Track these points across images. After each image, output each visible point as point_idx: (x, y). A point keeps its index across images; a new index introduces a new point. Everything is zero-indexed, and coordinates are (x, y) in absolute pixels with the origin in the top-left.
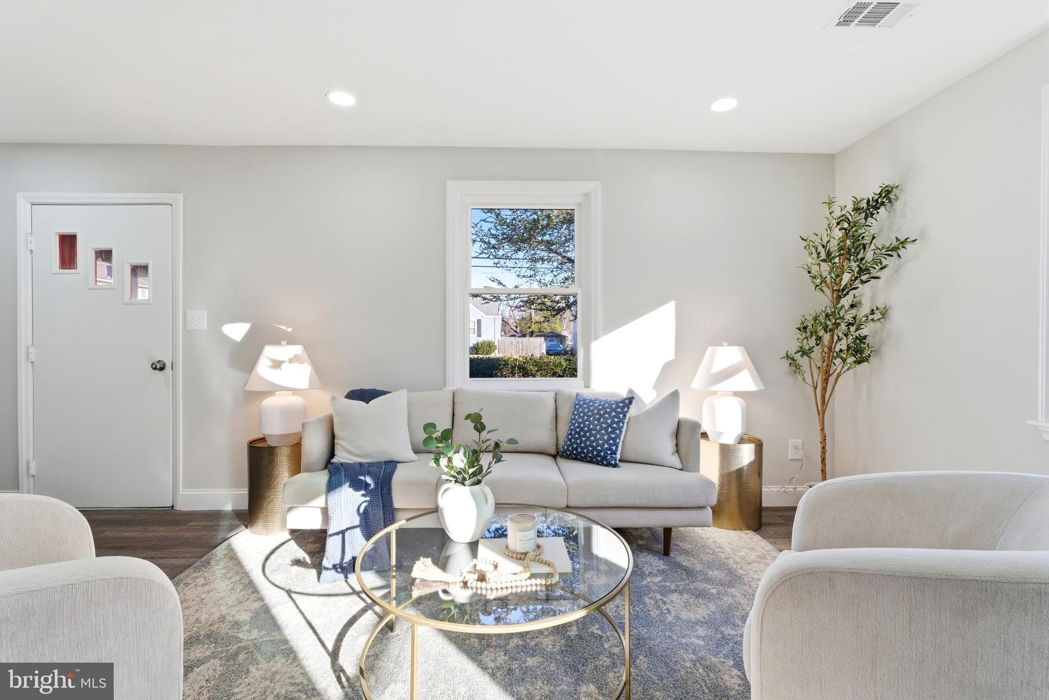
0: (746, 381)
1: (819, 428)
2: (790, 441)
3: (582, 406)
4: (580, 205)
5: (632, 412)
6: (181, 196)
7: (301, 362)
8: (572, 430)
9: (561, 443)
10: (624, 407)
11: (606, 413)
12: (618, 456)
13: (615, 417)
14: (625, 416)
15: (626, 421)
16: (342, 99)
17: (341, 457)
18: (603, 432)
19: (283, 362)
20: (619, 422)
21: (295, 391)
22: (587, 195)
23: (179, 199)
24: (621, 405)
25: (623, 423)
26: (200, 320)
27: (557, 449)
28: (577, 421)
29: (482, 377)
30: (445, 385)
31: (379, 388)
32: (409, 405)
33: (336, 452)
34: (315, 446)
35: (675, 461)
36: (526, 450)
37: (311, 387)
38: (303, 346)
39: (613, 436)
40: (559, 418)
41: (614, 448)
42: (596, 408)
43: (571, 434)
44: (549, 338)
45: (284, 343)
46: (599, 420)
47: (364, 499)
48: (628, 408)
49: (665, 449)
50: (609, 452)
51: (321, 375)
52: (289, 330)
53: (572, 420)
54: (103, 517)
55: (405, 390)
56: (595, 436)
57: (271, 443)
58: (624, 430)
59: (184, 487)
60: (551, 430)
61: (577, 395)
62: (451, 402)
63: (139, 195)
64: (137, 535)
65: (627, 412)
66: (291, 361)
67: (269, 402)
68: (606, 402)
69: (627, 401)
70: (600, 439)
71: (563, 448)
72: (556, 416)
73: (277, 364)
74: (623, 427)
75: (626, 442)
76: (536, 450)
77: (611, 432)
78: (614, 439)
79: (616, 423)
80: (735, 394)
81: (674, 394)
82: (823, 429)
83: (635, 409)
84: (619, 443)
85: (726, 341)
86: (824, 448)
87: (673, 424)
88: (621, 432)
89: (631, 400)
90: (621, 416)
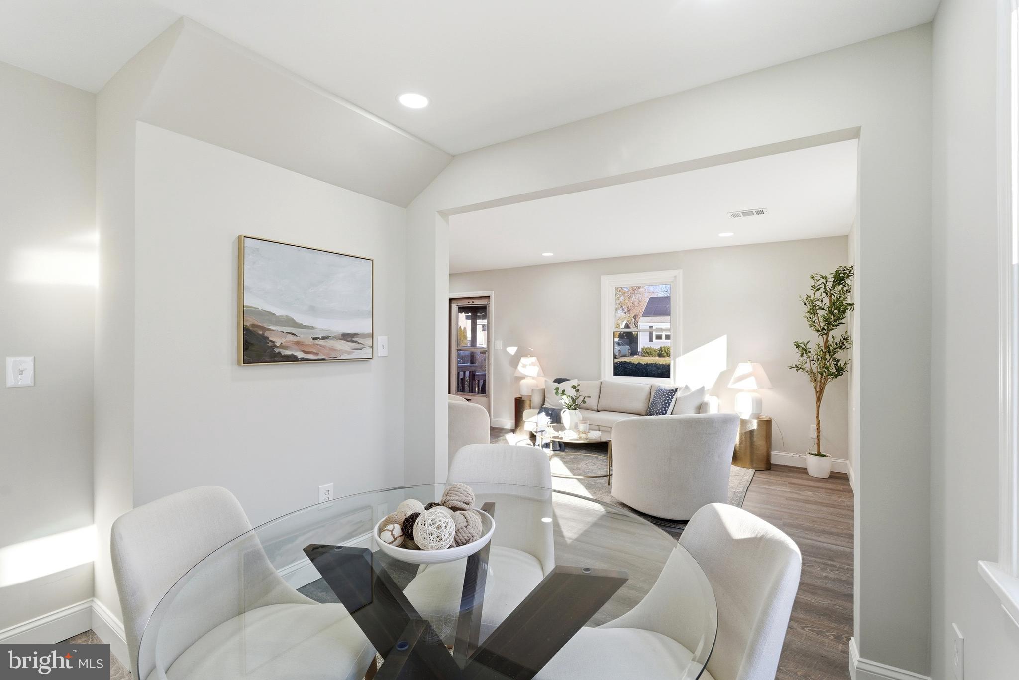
1: (815, 416)
3: (657, 391)
6: (493, 291)
7: (534, 365)
8: (652, 403)
9: (648, 409)
10: (672, 393)
13: (667, 397)
14: (672, 398)
15: (674, 400)
17: (547, 405)
18: (661, 404)
19: (527, 365)
20: (669, 400)
21: (533, 378)
23: (492, 293)
25: (671, 401)
26: (500, 345)
27: (647, 413)
29: (634, 376)
30: (600, 379)
31: (568, 378)
33: (545, 403)
34: (537, 400)
37: (539, 375)
38: (537, 358)
42: (661, 393)
43: (651, 405)
45: (529, 356)
46: (660, 398)
47: (550, 420)
48: (675, 393)
51: (544, 370)
52: (532, 350)
53: (653, 398)
55: (577, 379)
56: (657, 406)
57: (523, 399)
58: (672, 404)
59: (494, 417)
60: (645, 403)
61: (658, 387)
62: (599, 386)
65: (674, 395)
66: (530, 365)
67: (523, 381)
68: (666, 390)
69: (674, 390)
72: (650, 397)
73: (524, 366)
75: (674, 410)
77: (664, 405)
78: (665, 408)
79: (667, 400)
80: (754, 391)
81: (703, 388)
82: (818, 417)
83: (678, 395)
84: (667, 410)
85: (749, 360)
86: (818, 429)
87: (696, 403)
88: (669, 405)
89: (676, 390)
90: (670, 397)
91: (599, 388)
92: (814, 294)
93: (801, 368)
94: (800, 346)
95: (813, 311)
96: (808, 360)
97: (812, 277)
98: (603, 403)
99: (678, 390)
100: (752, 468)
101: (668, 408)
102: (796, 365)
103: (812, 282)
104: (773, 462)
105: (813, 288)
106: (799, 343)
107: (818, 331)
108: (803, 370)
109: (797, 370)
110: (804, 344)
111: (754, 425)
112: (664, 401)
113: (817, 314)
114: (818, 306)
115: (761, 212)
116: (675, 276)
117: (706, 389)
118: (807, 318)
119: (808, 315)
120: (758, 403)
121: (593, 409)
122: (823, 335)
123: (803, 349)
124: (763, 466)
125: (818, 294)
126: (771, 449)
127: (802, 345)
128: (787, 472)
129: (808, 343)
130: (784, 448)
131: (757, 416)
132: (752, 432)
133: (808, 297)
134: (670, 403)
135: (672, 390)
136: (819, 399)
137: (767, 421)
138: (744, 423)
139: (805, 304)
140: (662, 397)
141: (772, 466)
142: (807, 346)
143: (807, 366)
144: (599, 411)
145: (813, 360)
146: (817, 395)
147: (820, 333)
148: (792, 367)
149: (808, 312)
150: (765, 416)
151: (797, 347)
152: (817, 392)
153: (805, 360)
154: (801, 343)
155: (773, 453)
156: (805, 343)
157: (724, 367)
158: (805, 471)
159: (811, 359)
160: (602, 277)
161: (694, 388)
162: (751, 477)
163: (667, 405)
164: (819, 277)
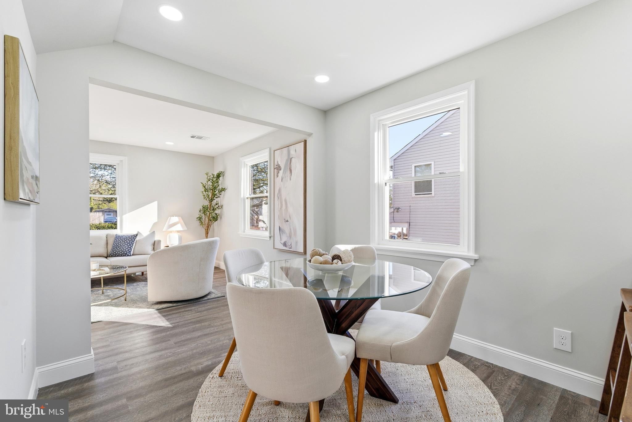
0: (179, 227)
3: (117, 237)
4: (118, 164)
5: (138, 238)
8: (113, 247)
9: (109, 251)
10: (134, 237)
11: (127, 239)
12: (132, 253)
13: (131, 240)
14: (134, 240)
15: (135, 242)
18: (126, 245)
22: (122, 161)
24: (133, 236)
25: (134, 242)
27: (107, 254)
28: (116, 243)
39: (130, 246)
40: (108, 244)
41: (130, 250)
42: (123, 238)
43: (113, 248)
44: (106, 214)
46: (124, 242)
48: (136, 237)
50: (128, 252)
53: (114, 243)
56: (123, 247)
58: (134, 245)
60: (105, 248)
61: (116, 235)
65: (135, 239)
68: (128, 236)
69: (136, 235)
70: (125, 248)
71: (110, 253)
72: (107, 243)
74: (133, 243)
75: (135, 248)
77: (129, 245)
78: (130, 248)
79: (131, 242)
81: (154, 232)
99: (138, 235)
101: (132, 247)
112: (128, 243)
136: (207, 233)
148: (198, 218)
163: (132, 245)
164: (211, 174)
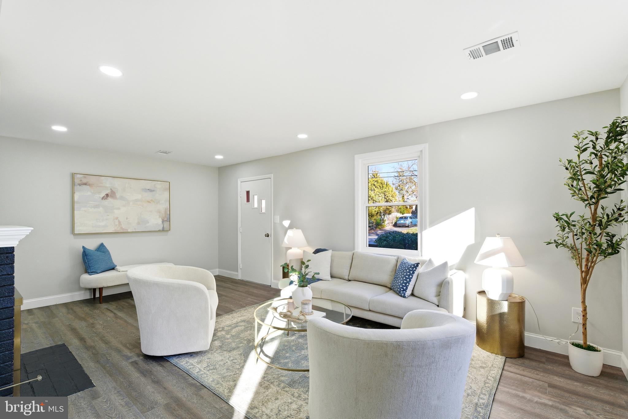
1: (580, 300)
2: (573, 308)
3: (400, 265)
6: (273, 174)
7: (300, 237)
10: (413, 268)
12: (406, 292)
13: (408, 272)
14: (413, 273)
15: (414, 275)
16: (302, 136)
20: (410, 275)
23: (272, 176)
24: (412, 266)
25: (412, 276)
26: (278, 220)
30: (352, 251)
32: (332, 256)
35: (435, 300)
36: (375, 283)
37: (303, 245)
38: (302, 231)
39: (405, 282)
45: (297, 229)
48: (416, 269)
49: (430, 292)
50: (402, 290)
52: (299, 223)
54: (253, 285)
55: (331, 250)
58: (413, 280)
59: (273, 279)
61: (403, 259)
62: (352, 257)
63: (263, 176)
64: (256, 292)
65: (415, 270)
67: (288, 252)
69: (416, 265)
76: (382, 284)
77: (405, 280)
79: (408, 276)
80: (504, 268)
81: (445, 264)
82: (584, 302)
83: (420, 270)
84: (408, 286)
85: (498, 234)
86: (584, 316)
87: (439, 279)
88: (410, 281)
89: (418, 264)
90: (411, 272)
91: (351, 259)
92: (579, 156)
93: (561, 244)
94: (561, 219)
95: (576, 177)
96: (571, 235)
97: (576, 137)
98: (355, 273)
99: (420, 265)
100: (502, 355)
101: (409, 284)
102: (555, 241)
103: (575, 142)
104: (526, 344)
105: (577, 149)
106: (560, 214)
107: (584, 200)
108: (564, 245)
109: (557, 246)
110: (567, 216)
111: (505, 307)
112: (405, 276)
113: (583, 180)
114: (585, 170)
115: (508, 43)
116: (421, 151)
117: (449, 264)
118: (569, 186)
119: (570, 182)
120: (509, 283)
121: (345, 278)
122: (590, 205)
123: (566, 221)
124: (515, 353)
125: (585, 156)
126: (525, 330)
127: (565, 217)
128: (544, 363)
129: (571, 215)
130: (539, 330)
131: (507, 297)
132: (501, 315)
133: (570, 161)
134: (412, 278)
135: (414, 265)
136: (585, 282)
137: (519, 302)
138: (491, 304)
139: (567, 169)
140: (403, 271)
141: (526, 350)
142: (571, 219)
143: (570, 241)
144: (350, 281)
145: (576, 235)
146: (582, 276)
147: (587, 202)
148: (550, 243)
149: (571, 178)
150: (517, 297)
151: (557, 220)
152: (582, 272)
153: (566, 235)
154: (563, 215)
155: (526, 334)
156: (569, 215)
157: (471, 240)
158: (566, 361)
159: (574, 234)
160: (356, 157)
161: (437, 263)
162: (500, 372)
163: (408, 280)
164: (586, 134)
